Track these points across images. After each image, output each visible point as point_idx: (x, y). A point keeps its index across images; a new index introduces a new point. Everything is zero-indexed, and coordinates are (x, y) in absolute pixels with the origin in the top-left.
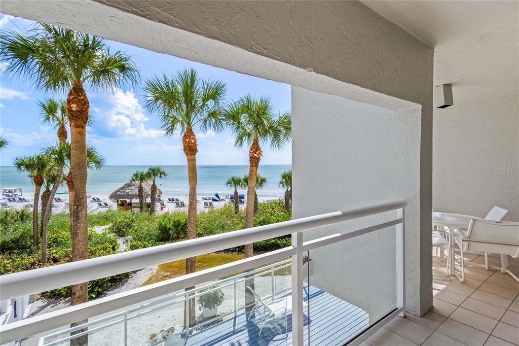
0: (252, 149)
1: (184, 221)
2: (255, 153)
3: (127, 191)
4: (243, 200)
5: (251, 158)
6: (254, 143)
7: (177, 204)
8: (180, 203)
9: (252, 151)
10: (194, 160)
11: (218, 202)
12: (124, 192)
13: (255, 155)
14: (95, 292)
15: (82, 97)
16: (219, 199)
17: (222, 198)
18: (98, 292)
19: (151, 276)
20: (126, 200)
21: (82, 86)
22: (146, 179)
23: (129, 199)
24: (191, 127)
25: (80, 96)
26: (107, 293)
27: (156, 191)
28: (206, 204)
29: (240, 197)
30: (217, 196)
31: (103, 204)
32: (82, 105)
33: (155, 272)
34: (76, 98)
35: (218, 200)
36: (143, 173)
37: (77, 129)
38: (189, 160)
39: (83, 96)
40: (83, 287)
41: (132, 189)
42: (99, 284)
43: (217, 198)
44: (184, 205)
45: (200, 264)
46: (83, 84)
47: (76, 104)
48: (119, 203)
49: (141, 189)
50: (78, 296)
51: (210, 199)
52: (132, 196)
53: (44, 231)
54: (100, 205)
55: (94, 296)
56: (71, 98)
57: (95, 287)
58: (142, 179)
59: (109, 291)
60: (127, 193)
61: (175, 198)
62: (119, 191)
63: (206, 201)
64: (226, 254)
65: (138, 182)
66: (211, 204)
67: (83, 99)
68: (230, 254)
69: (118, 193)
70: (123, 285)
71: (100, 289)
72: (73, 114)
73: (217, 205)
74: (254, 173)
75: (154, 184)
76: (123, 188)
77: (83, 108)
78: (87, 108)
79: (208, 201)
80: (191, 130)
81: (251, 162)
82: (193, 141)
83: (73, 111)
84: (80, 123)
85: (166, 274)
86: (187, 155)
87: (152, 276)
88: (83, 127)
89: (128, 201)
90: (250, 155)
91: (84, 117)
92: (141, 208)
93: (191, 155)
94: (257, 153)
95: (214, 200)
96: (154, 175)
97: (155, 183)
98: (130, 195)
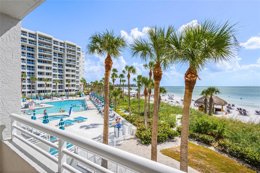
12: (202, 100)
18: (146, 142)
19: (173, 147)
33: (177, 146)
55: (143, 143)
57: (145, 139)
70: (158, 144)
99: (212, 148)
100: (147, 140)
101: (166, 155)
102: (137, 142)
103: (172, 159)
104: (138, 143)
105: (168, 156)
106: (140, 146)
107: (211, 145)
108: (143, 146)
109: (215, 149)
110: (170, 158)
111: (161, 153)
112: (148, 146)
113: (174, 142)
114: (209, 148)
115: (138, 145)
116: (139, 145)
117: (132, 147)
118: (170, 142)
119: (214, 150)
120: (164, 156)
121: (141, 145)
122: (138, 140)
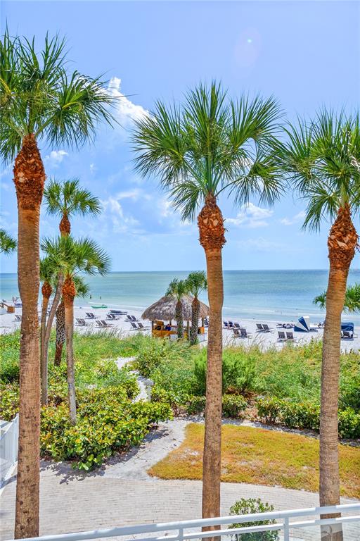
0: (333, 232)
1: (233, 364)
2: (341, 240)
3: (164, 308)
4: (351, 333)
5: (332, 250)
6: (339, 218)
7: (236, 332)
8: (239, 331)
9: (333, 237)
10: (219, 258)
11: (305, 334)
12: (161, 309)
13: (341, 244)
14: (89, 462)
15: (33, 160)
16: (307, 328)
17: (311, 326)
18: (93, 463)
19: (171, 451)
20: (162, 321)
21: (35, 142)
22: (186, 291)
23: (166, 320)
24: (214, 198)
25: (30, 159)
26: (107, 466)
27: (198, 310)
28: (281, 335)
29: (343, 327)
30: (302, 322)
31: (137, 326)
32: (32, 172)
33: (178, 444)
34: (23, 162)
35: (305, 329)
36: (181, 281)
37: (25, 212)
38: (209, 259)
39: (34, 158)
40: (30, 467)
41: (170, 306)
42: (95, 451)
43: (303, 326)
44: (246, 334)
45: (251, 446)
46: (38, 140)
47: (24, 171)
48: (155, 324)
49: (179, 306)
50: (23, 480)
51: (291, 327)
52: (169, 317)
53: (44, 360)
54: (135, 326)
55: (87, 468)
56: (18, 163)
57: (90, 454)
58: (180, 291)
59: (108, 464)
60: (163, 311)
61: (234, 322)
62: (154, 308)
63: (282, 330)
64: (303, 436)
65: (175, 296)
66: (290, 336)
67: (34, 164)
68: (311, 438)
69: (153, 310)
70: (129, 457)
71: (95, 460)
72: (20, 188)
73: (302, 339)
74: (339, 285)
75: (196, 300)
76: (159, 304)
77: (33, 177)
78: (40, 177)
79: (285, 331)
80: (214, 202)
81: (332, 261)
82: (216, 223)
83: (21, 183)
84: (29, 201)
85: (193, 454)
86: (206, 250)
87: (172, 454)
88: (33, 208)
89: (166, 323)
90: (329, 244)
91: (35, 191)
92: (180, 335)
93: (212, 248)
94: (347, 239)
95: (297, 329)
96: (196, 286)
97: (198, 298)
98: (167, 315)
99: (246, 424)
100: (95, 456)
101: (173, 478)
102: (58, 474)
103: (193, 481)
104: (65, 475)
105: (177, 478)
106: (76, 483)
107: (241, 419)
108: (88, 481)
109: (253, 423)
110: (187, 482)
111: (155, 477)
112: (102, 474)
113: (163, 438)
114: (242, 424)
115: (69, 482)
116: (71, 479)
117: (50, 496)
118: (153, 441)
119: (254, 427)
120: (169, 485)
121: (81, 478)
122: (56, 468)
